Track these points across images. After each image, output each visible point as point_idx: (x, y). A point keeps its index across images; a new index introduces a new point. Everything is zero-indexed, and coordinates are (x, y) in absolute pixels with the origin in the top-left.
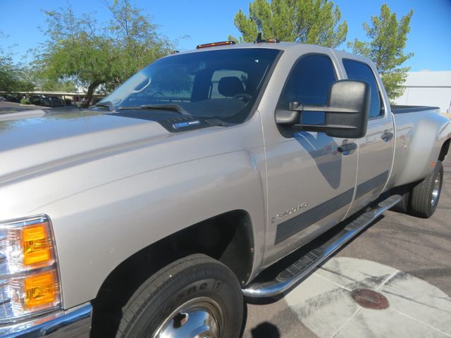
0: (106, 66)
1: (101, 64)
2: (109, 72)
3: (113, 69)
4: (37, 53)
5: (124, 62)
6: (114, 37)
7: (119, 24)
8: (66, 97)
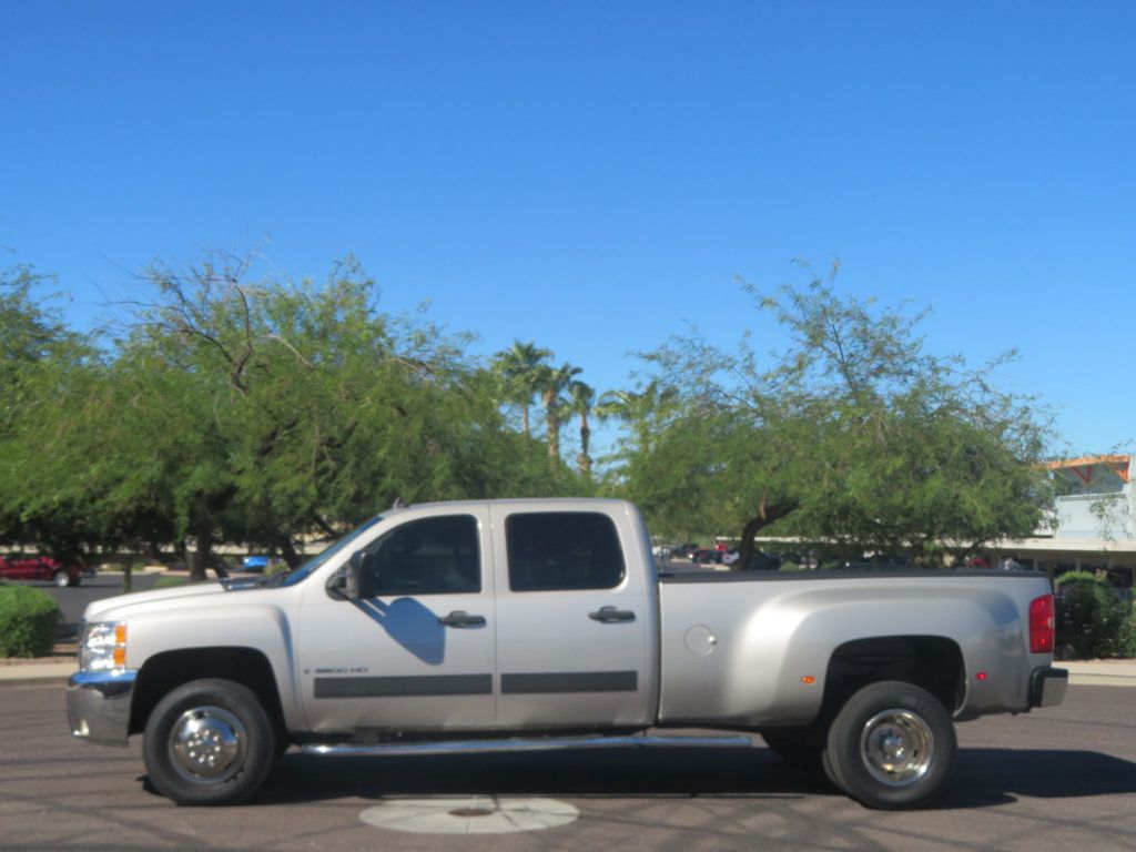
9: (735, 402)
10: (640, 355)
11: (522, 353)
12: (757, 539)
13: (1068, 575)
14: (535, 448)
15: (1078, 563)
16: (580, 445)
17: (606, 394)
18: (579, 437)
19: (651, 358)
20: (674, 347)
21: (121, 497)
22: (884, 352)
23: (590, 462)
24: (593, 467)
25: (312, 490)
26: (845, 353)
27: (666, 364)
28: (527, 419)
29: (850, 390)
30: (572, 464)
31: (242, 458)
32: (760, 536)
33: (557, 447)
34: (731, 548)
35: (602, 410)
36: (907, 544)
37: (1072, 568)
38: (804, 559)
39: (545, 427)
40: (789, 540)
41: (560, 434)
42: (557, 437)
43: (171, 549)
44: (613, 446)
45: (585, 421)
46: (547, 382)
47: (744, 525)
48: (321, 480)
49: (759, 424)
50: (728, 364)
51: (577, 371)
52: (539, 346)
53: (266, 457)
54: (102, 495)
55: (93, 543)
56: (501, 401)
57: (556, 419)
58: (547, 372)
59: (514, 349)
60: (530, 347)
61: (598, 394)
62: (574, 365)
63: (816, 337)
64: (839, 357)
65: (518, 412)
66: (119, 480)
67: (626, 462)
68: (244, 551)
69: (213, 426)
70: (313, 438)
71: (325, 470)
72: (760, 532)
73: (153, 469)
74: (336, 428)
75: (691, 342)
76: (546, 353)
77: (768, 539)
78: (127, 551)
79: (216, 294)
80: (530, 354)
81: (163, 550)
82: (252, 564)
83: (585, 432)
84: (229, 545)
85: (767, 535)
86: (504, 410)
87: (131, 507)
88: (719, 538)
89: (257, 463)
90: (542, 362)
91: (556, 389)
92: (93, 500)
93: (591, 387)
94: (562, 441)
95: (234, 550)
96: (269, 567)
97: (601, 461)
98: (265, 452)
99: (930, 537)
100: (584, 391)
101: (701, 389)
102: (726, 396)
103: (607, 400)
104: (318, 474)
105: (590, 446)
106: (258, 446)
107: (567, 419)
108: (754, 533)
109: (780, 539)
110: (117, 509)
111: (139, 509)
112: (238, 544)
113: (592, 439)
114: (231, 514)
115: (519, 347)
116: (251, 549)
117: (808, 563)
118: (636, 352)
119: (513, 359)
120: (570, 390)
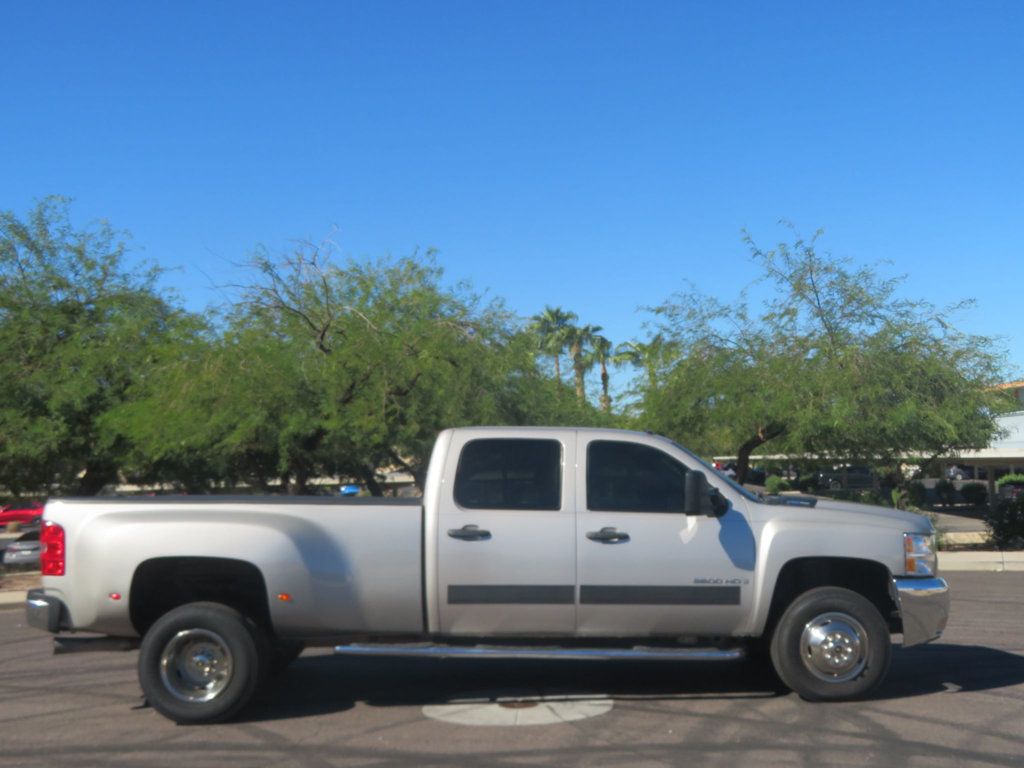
9: (731, 345)
10: (649, 309)
11: (552, 317)
12: (751, 457)
13: (1006, 478)
14: (566, 392)
15: (1012, 467)
16: (601, 386)
17: (621, 345)
18: (600, 380)
19: (659, 311)
20: (677, 302)
21: (234, 441)
22: (856, 299)
23: (610, 400)
24: (613, 404)
25: (383, 427)
26: (821, 301)
27: (670, 316)
28: (560, 367)
29: (826, 331)
30: (596, 403)
31: (329, 407)
32: (754, 454)
33: (583, 390)
34: (725, 465)
35: (618, 359)
36: (878, 457)
37: (1007, 472)
38: (785, 472)
39: (573, 373)
40: (777, 457)
41: (585, 379)
42: (583, 382)
43: (278, 482)
44: (629, 385)
45: (604, 369)
46: (574, 338)
47: (740, 445)
48: (391, 419)
49: (751, 362)
50: (724, 312)
51: (597, 329)
52: (565, 310)
53: (347, 406)
54: (219, 441)
55: (217, 479)
56: (537, 356)
57: (582, 367)
58: (573, 331)
59: (546, 314)
60: (558, 311)
61: (615, 345)
62: (594, 324)
63: (799, 289)
64: (816, 303)
65: (551, 362)
66: (233, 428)
67: (639, 398)
68: (336, 481)
69: (303, 383)
70: (383, 389)
71: (393, 412)
72: (754, 451)
73: (257, 418)
74: (403, 379)
75: (691, 297)
76: (570, 316)
77: (759, 457)
78: (245, 485)
79: (305, 277)
80: (559, 317)
81: (271, 483)
82: (347, 492)
83: (605, 377)
84: (324, 477)
85: (759, 454)
86: (539, 361)
87: (243, 450)
88: (715, 458)
89: (339, 411)
90: (569, 322)
91: (580, 343)
92: (212, 444)
93: (609, 340)
94: (586, 384)
95: (328, 481)
96: (360, 492)
97: (619, 398)
98: (347, 400)
99: (897, 450)
100: (604, 344)
101: (700, 335)
102: (721, 340)
103: (622, 350)
104: (388, 415)
105: (610, 386)
106: (341, 396)
107: (590, 365)
108: (749, 453)
109: (772, 457)
110: (233, 450)
111: (249, 451)
112: (331, 475)
113: (611, 381)
114: (321, 452)
115: (550, 312)
116: (341, 479)
117: (789, 476)
118: (645, 307)
119: (546, 322)
120: (592, 344)
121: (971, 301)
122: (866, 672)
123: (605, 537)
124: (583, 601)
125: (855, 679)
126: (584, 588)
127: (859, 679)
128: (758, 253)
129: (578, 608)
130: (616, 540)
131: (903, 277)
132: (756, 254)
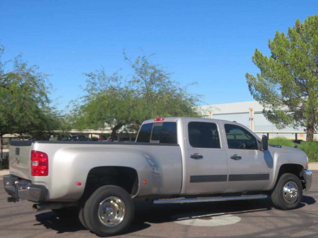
0: (126, 112)
1: (123, 112)
2: (129, 117)
3: (132, 115)
4: (76, 103)
5: (140, 108)
6: (135, 88)
7: (139, 78)
8: (93, 135)
121: (196, 83)
122: (298, 200)
123: (235, 158)
124: (229, 180)
125: (295, 202)
126: (230, 175)
127: (296, 202)
128: (127, 59)
129: (227, 183)
130: (238, 159)
131: (172, 73)
132: (126, 59)
